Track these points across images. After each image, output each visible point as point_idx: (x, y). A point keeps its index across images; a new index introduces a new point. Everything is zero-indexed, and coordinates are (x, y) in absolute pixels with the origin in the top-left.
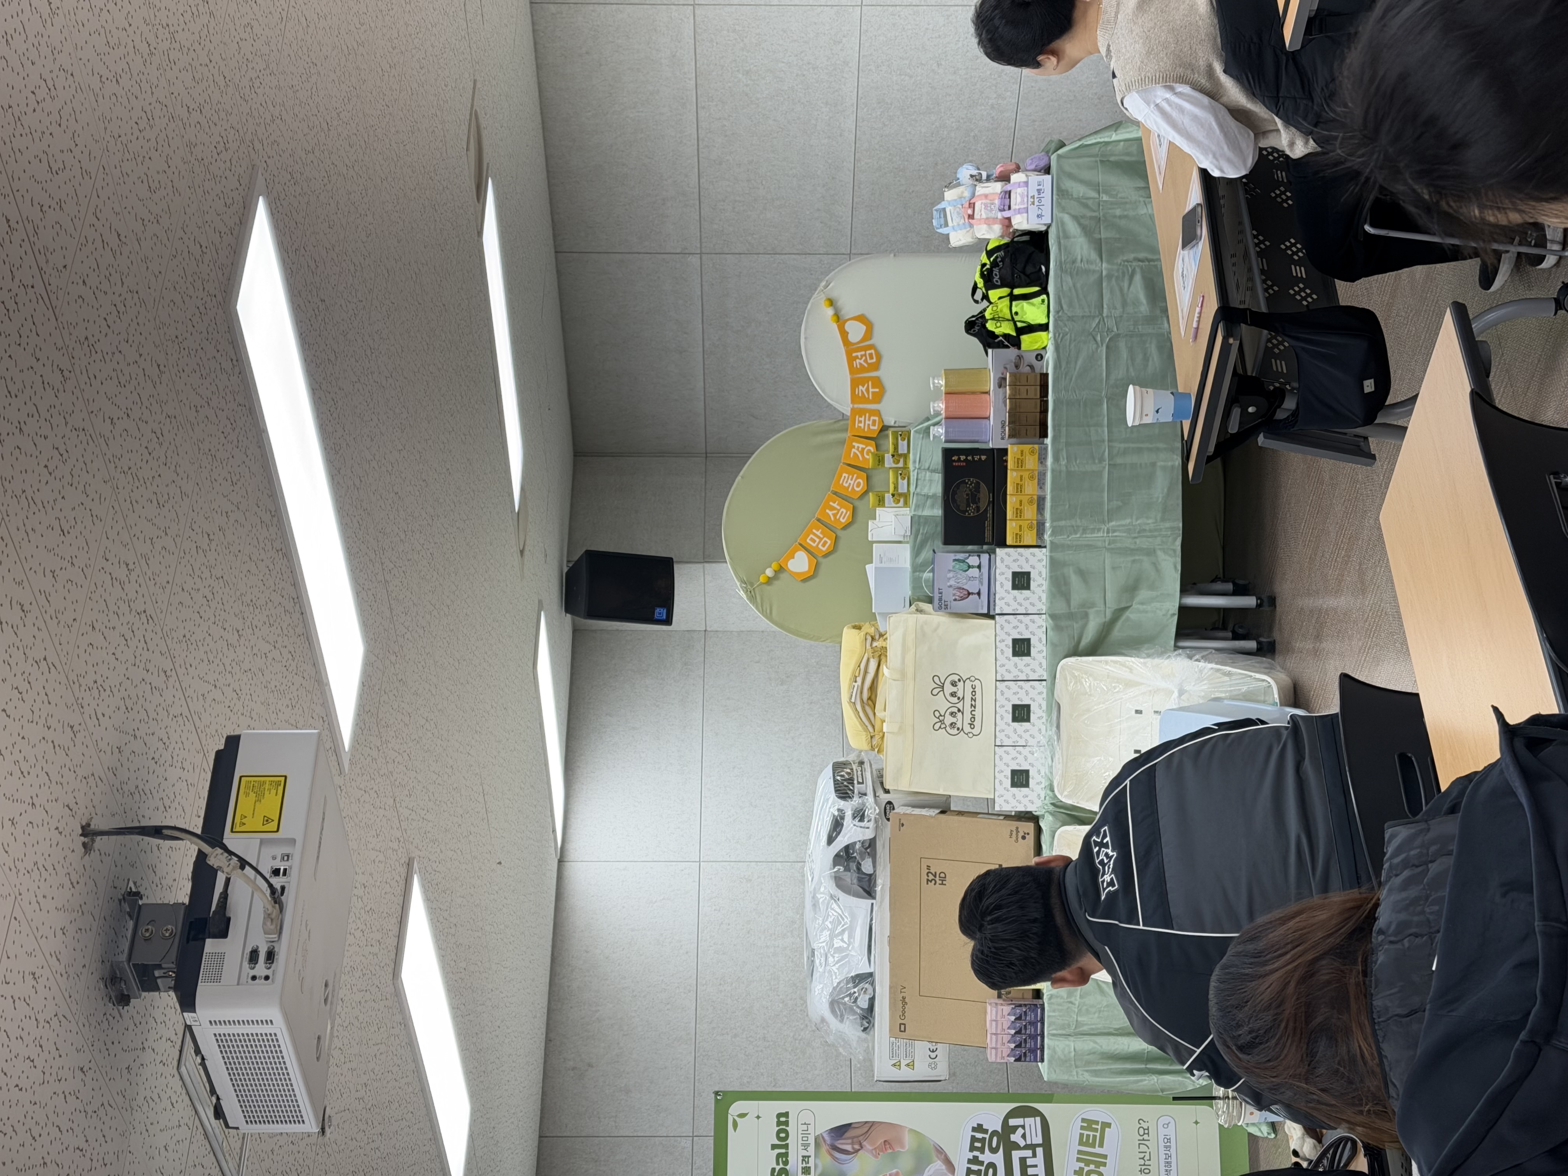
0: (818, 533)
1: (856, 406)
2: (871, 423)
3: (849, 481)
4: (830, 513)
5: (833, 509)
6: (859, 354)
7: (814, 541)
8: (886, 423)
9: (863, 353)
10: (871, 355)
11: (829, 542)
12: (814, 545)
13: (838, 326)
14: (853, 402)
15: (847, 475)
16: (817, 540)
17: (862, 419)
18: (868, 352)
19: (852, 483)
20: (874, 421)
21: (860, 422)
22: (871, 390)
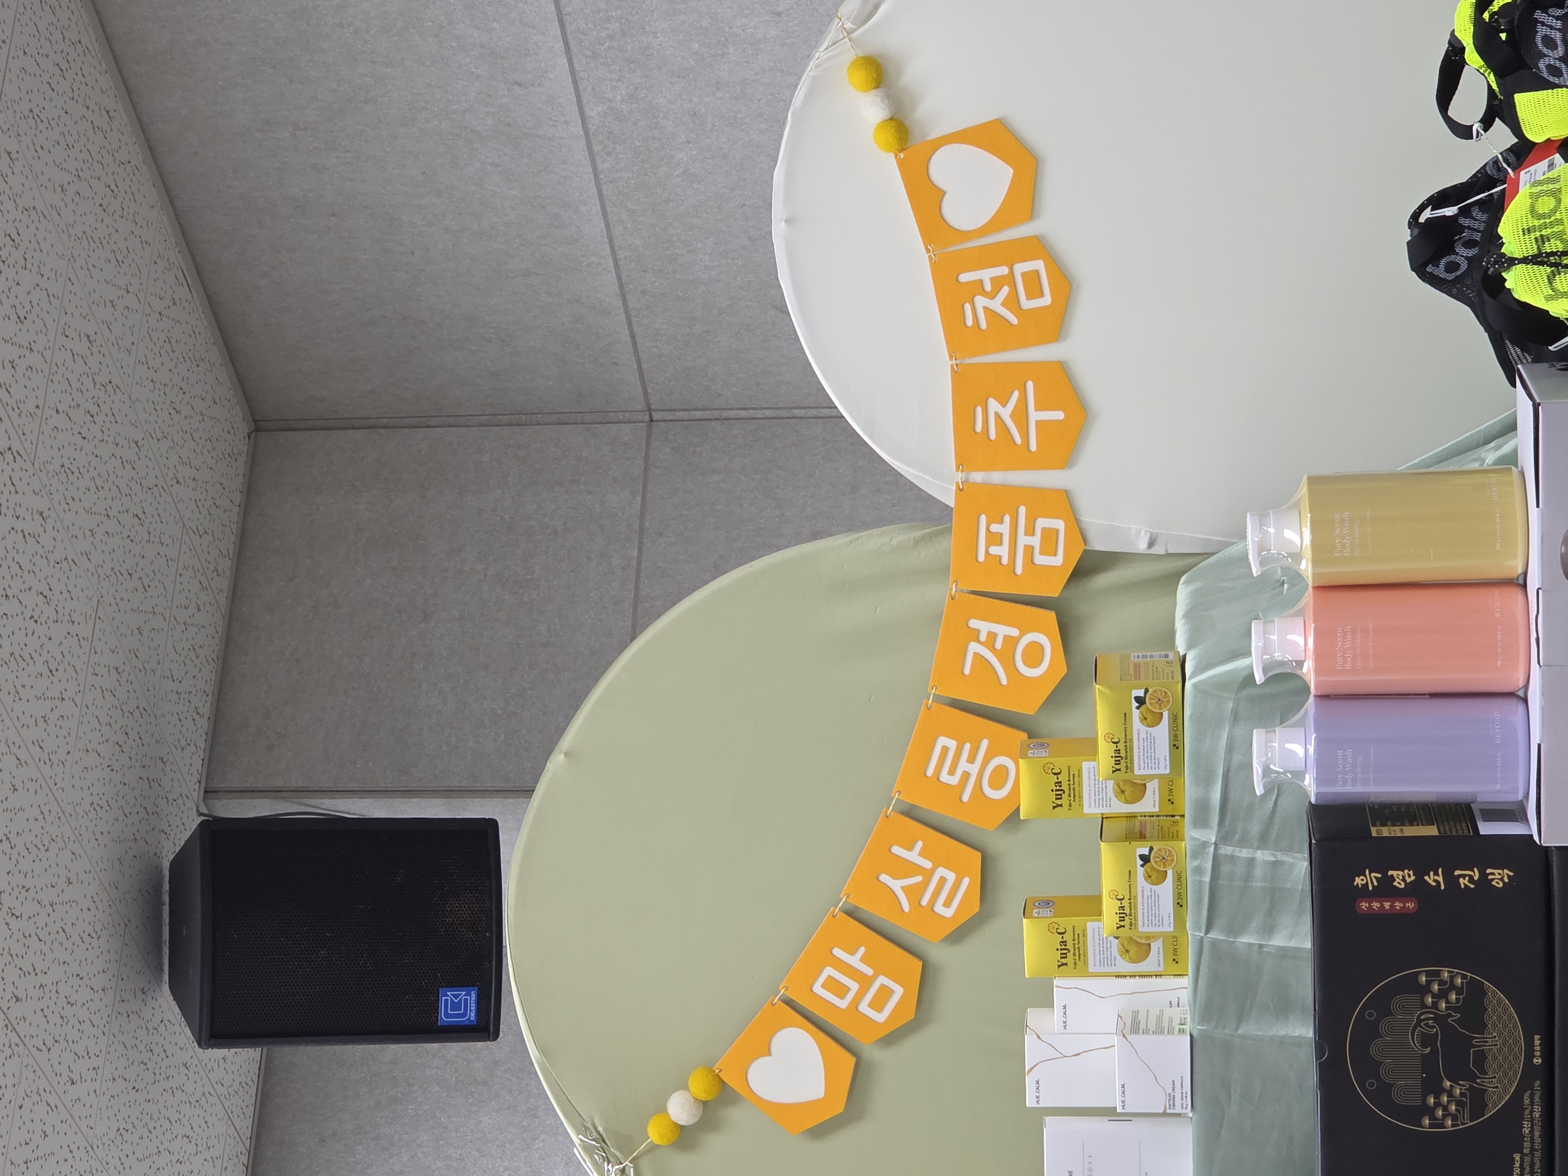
0: (854, 961)
1: (978, 477)
2: (1035, 541)
3: (963, 766)
4: (896, 885)
5: (905, 869)
6: (986, 275)
7: (840, 990)
8: (1099, 545)
9: (1004, 270)
10: (1032, 279)
11: (899, 990)
12: (843, 1004)
13: (902, 165)
14: (962, 463)
15: (952, 744)
16: (854, 986)
17: (1004, 528)
18: (1020, 268)
19: (974, 769)
20: (1050, 536)
21: (994, 539)
22: (1035, 416)
